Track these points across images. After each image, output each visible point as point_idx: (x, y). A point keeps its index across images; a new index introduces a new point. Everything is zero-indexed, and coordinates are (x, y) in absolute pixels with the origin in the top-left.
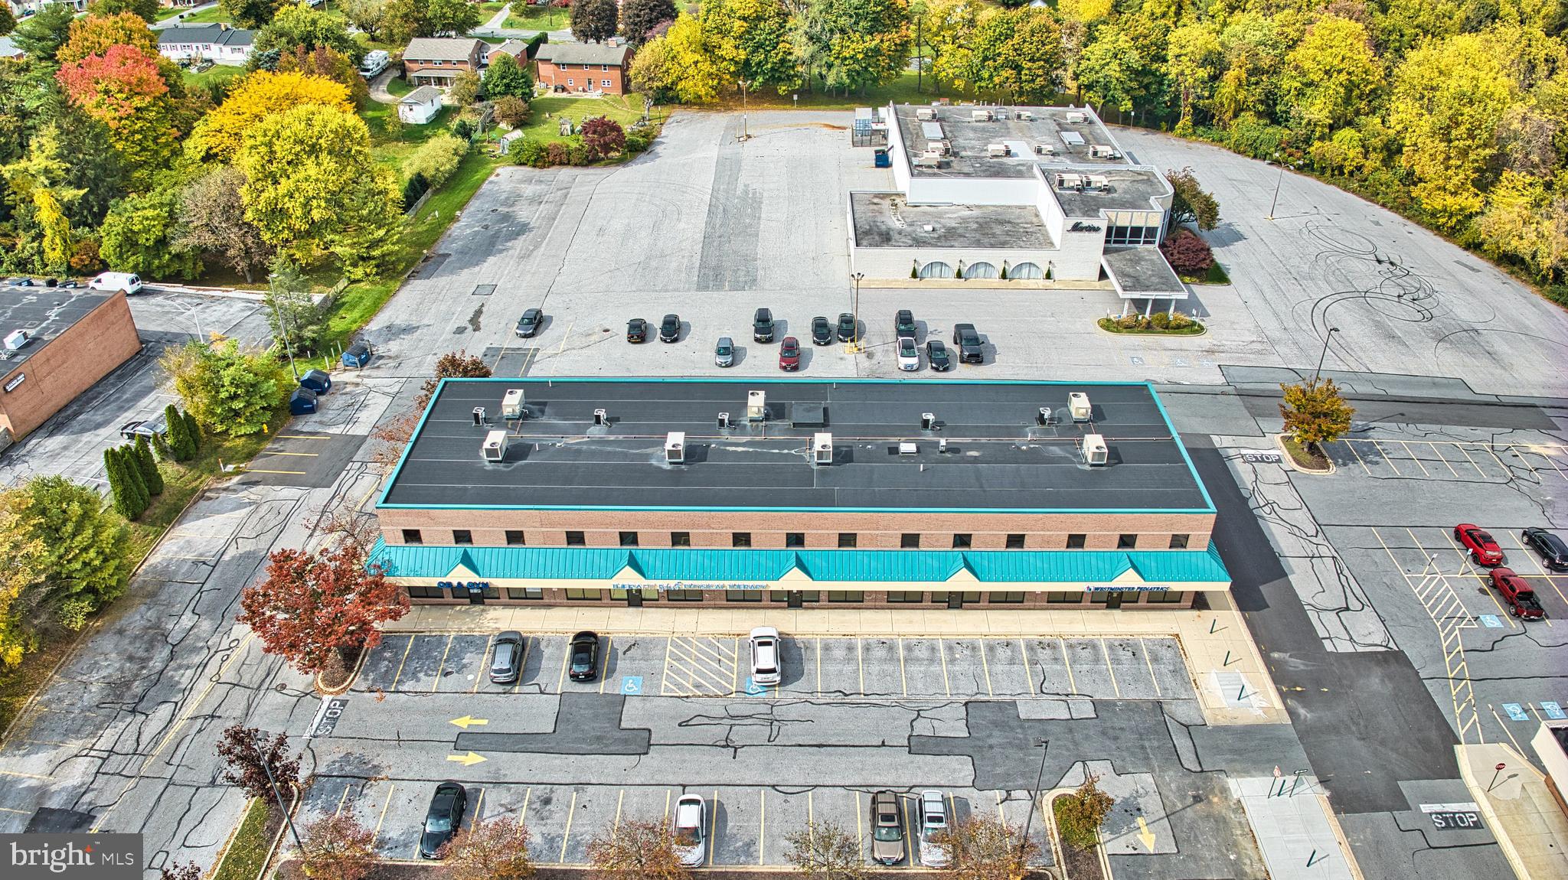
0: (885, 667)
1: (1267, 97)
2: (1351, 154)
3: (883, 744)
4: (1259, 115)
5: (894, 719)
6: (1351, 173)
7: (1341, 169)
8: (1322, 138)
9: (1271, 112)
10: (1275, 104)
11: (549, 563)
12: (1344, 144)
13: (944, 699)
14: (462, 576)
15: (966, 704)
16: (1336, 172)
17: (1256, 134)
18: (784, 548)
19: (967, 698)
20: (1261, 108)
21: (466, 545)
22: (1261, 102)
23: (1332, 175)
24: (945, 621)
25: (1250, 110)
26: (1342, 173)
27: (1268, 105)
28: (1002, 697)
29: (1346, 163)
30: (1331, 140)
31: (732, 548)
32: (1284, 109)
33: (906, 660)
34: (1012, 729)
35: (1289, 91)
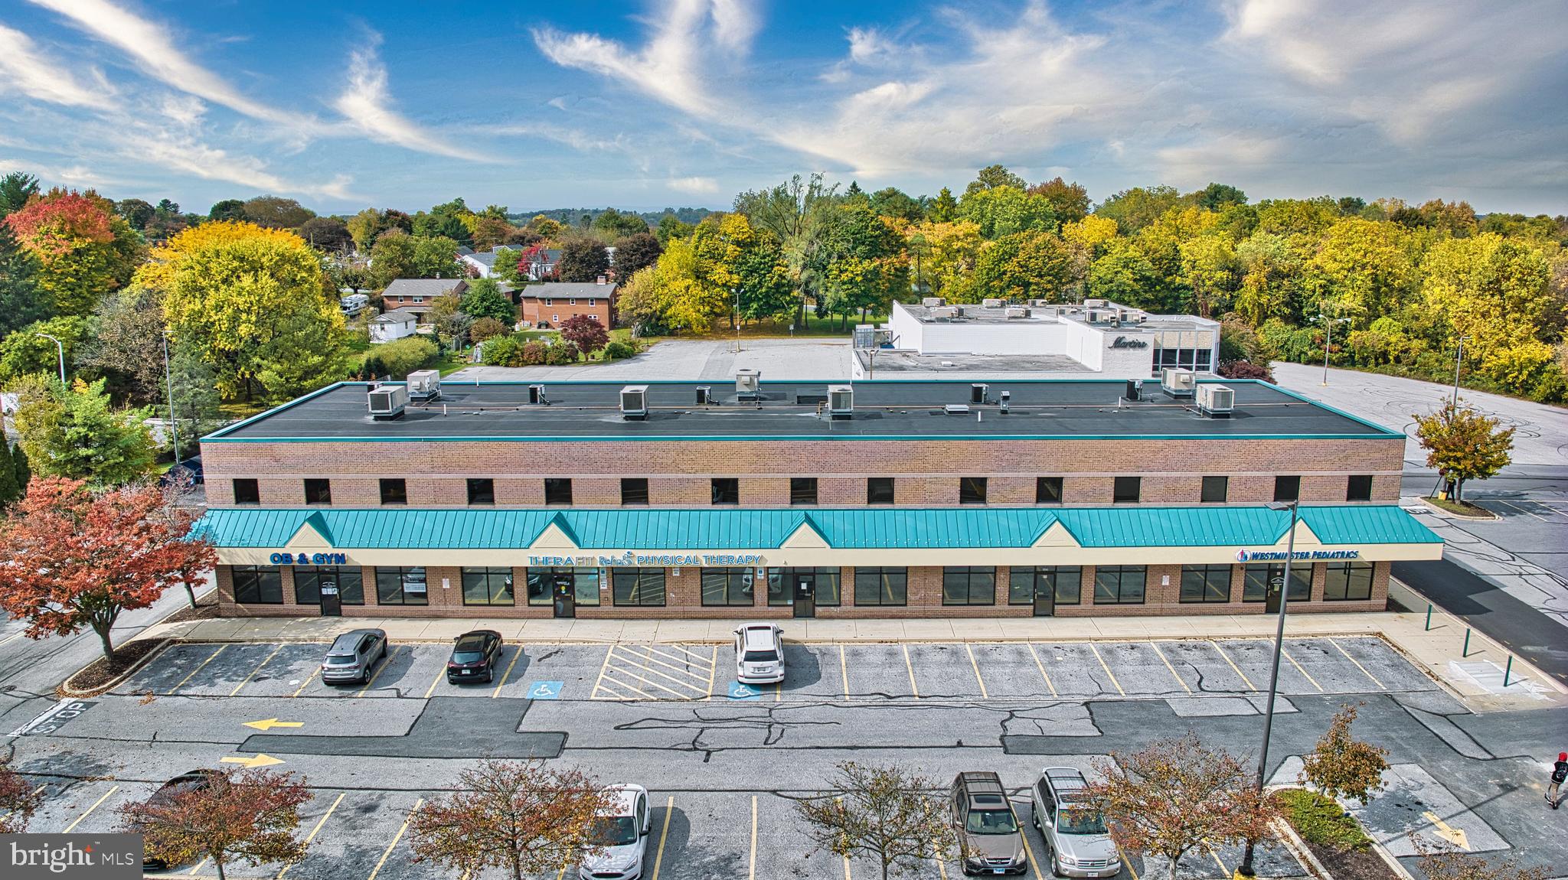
0: (949, 670)
1: (1292, 298)
2: (1393, 339)
3: (960, 744)
4: (1286, 319)
5: (973, 720)
6: (1398, 360)
7: (1385, 355)
8: (1358, 328)
9: (1296, 314)
10: (1301, 308)
11: (438, 529)
12: (1384, 331)
13: (1049, 701)
14: (308, 544)
15: (1086, 704)
16: (1380, 360)
17: (1286, 336)
18: (788, 506)
19: (1087, 699)
20: (1287, 311)
21: (321, 507)
22: (1287, 305)
23: (1377, 365)
24: (1032, 628)
25: (1275, 315)
26: (1387, 361)
27: (1293, 308)
28: (1142, 696)
29: (1390, 348)
30: (1368, 329)
31: (710, 506)
32: (1311, 310)
33: (980, 664)
34: (1169, 726)
35: (1314, 291)
